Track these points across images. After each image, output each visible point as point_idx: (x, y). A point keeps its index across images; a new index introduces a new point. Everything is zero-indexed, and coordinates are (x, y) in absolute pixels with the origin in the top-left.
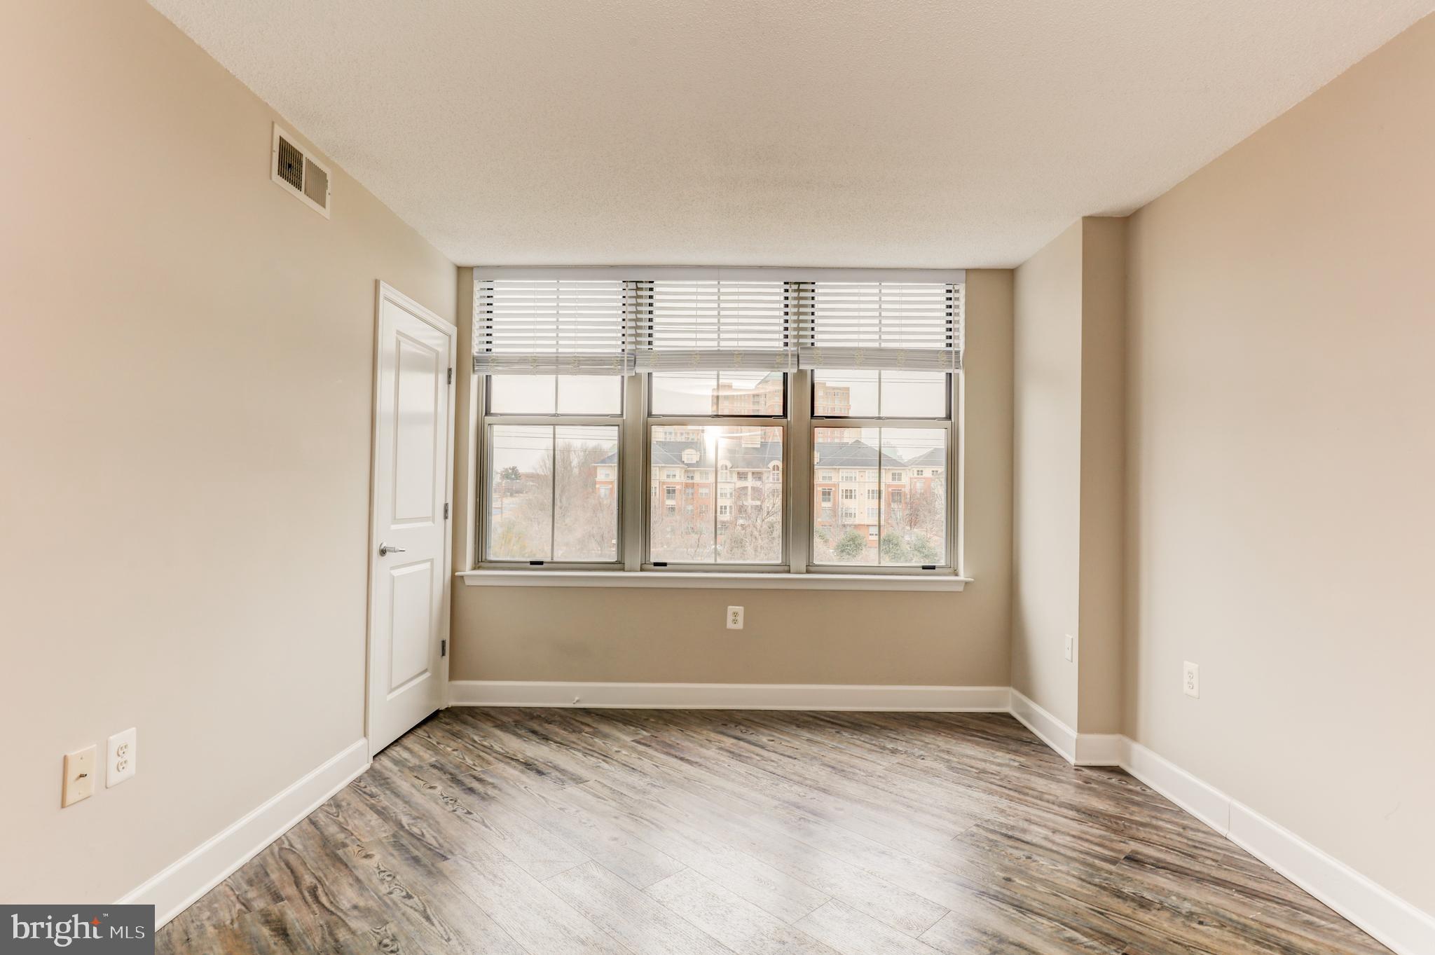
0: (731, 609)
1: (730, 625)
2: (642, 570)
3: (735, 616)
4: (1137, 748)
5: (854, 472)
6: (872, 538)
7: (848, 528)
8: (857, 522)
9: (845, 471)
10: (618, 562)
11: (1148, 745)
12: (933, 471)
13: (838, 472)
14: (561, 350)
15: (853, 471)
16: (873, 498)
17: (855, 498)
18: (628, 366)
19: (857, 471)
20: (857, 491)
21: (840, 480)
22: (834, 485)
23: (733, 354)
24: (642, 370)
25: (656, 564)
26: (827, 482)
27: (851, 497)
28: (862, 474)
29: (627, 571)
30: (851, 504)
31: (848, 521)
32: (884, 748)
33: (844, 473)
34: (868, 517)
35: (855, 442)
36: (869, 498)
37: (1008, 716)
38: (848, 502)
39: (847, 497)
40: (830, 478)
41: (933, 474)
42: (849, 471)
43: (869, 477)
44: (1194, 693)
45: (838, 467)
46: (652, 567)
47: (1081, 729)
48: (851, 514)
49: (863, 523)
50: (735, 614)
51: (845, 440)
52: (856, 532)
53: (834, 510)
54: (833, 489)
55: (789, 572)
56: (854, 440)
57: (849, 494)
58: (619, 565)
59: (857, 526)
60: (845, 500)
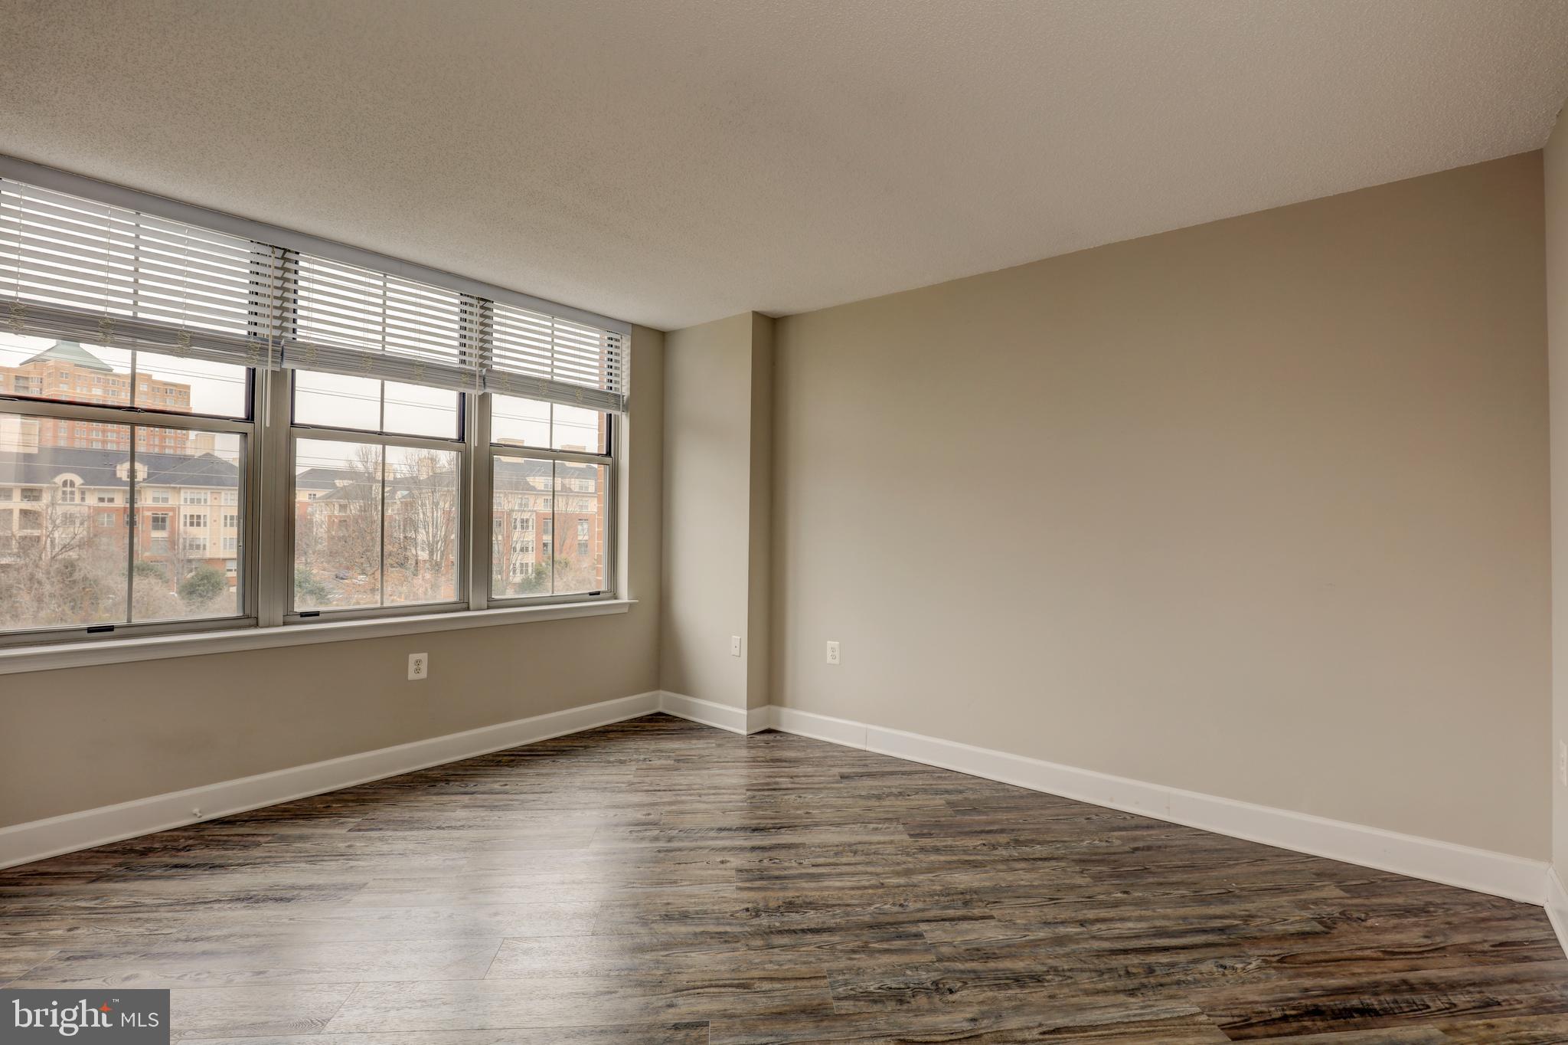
0: (413, 657)
1: (412, 675)
2: (285, 624)
3: (418, 665)
4: (786, 712)
5: (205, 494)
6: (229, 574)
7: (194, 563)
8: (208, 555)
9: (189, 491)
10: (246, 617)
11: (794, 707)
12: (311, 495)
13: (179, 492)
14: (140, 315)
15: (203, 492)
16: (232, 525)
17: (205, 525)
18: (273, 357)
19: (209, 492)
20: (208, 516)
21: (182, 503)
22: (173, 509)
23: (413, 365)
24: (287, 365)
25: (304, 615)
26: (160, 504)
27: (198, 524)
28: (215, 495)
29: (262, 627)
30: (200, 533)
31: (194, 555)
32: (609, 762)
33: (186, 494)
34: (225, 548)
35: (204, 455)
36: (226, 525)
37: (660, 714)
38: (194, 531)
39: (192, 524)
40: (166, 500)
41: (310, 498)
42: (196, 491)
43: (226, 500)
44: (837, 661)
45: (178, 486)
46: (299, 618)
47: (749, 707)
48: (198, 547)
49: (217, 556)
50: (418, 662)
51: (189, 452)
52: (211, 568)
53: (172, 542)
54: (171, 514)
55: (468, 609)
56: (204, 453)
57: (196, 521)
58: (250, 619)
59: (210, 560)
60: (189, 529)
